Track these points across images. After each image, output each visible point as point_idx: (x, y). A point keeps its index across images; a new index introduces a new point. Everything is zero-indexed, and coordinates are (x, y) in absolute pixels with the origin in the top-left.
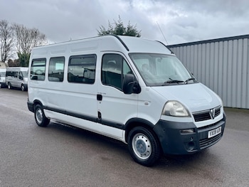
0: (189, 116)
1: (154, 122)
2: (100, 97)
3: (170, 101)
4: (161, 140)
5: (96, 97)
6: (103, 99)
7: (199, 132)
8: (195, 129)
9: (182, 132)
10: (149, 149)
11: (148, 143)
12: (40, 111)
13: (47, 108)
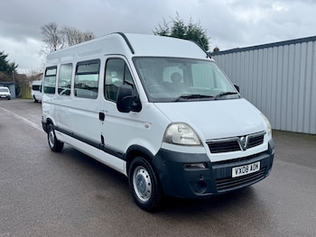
0: (202, 144)
1: (154, 152)
2: (102, 116)
3: (175, 123)
4: (161, 176)
5: (98, 116)
6: (106, 118)
7: (214, 168)
8: (208, 164)
9: (188, 167)
10: (149, 188)
11: (148, 180)
12: (52, 132)
13: (58, 129)
